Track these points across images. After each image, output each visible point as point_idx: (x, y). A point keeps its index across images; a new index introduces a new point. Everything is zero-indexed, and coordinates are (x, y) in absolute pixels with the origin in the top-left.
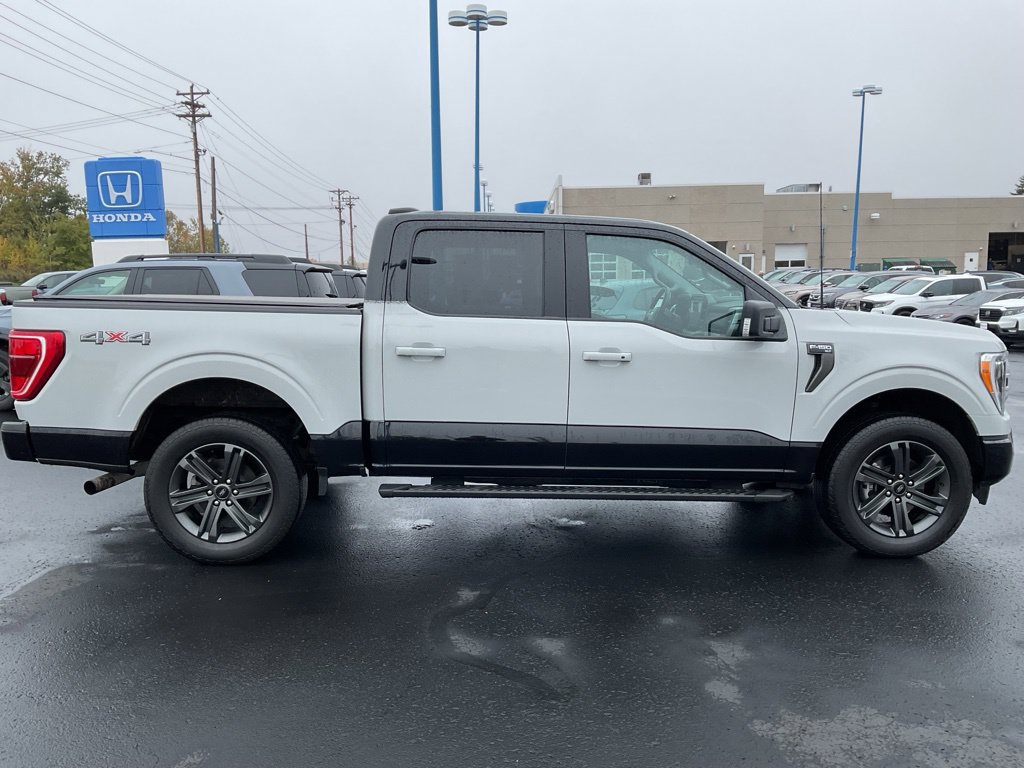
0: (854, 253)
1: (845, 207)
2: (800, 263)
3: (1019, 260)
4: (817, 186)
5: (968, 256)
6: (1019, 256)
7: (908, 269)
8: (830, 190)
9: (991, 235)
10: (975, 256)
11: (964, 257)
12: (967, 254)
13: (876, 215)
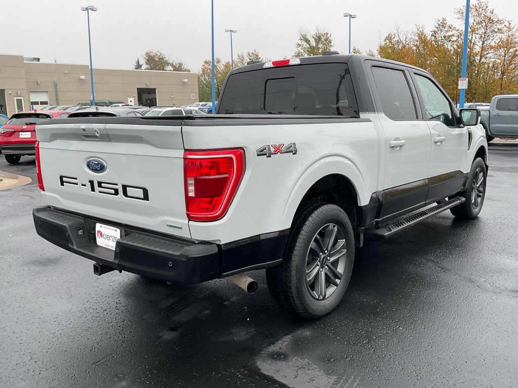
0: (93, 97)
1: (66, 72)
2: (45, 103)
3: (149, 102)
4: (38, 59)
5: (129, 99)
6: (149, 100)
7: (122, 106)
8: (56, 62)
9: (138, 89)
10: (132, 99)
11: (127, 100)
12: (128, 98)
13: (83, 77)
